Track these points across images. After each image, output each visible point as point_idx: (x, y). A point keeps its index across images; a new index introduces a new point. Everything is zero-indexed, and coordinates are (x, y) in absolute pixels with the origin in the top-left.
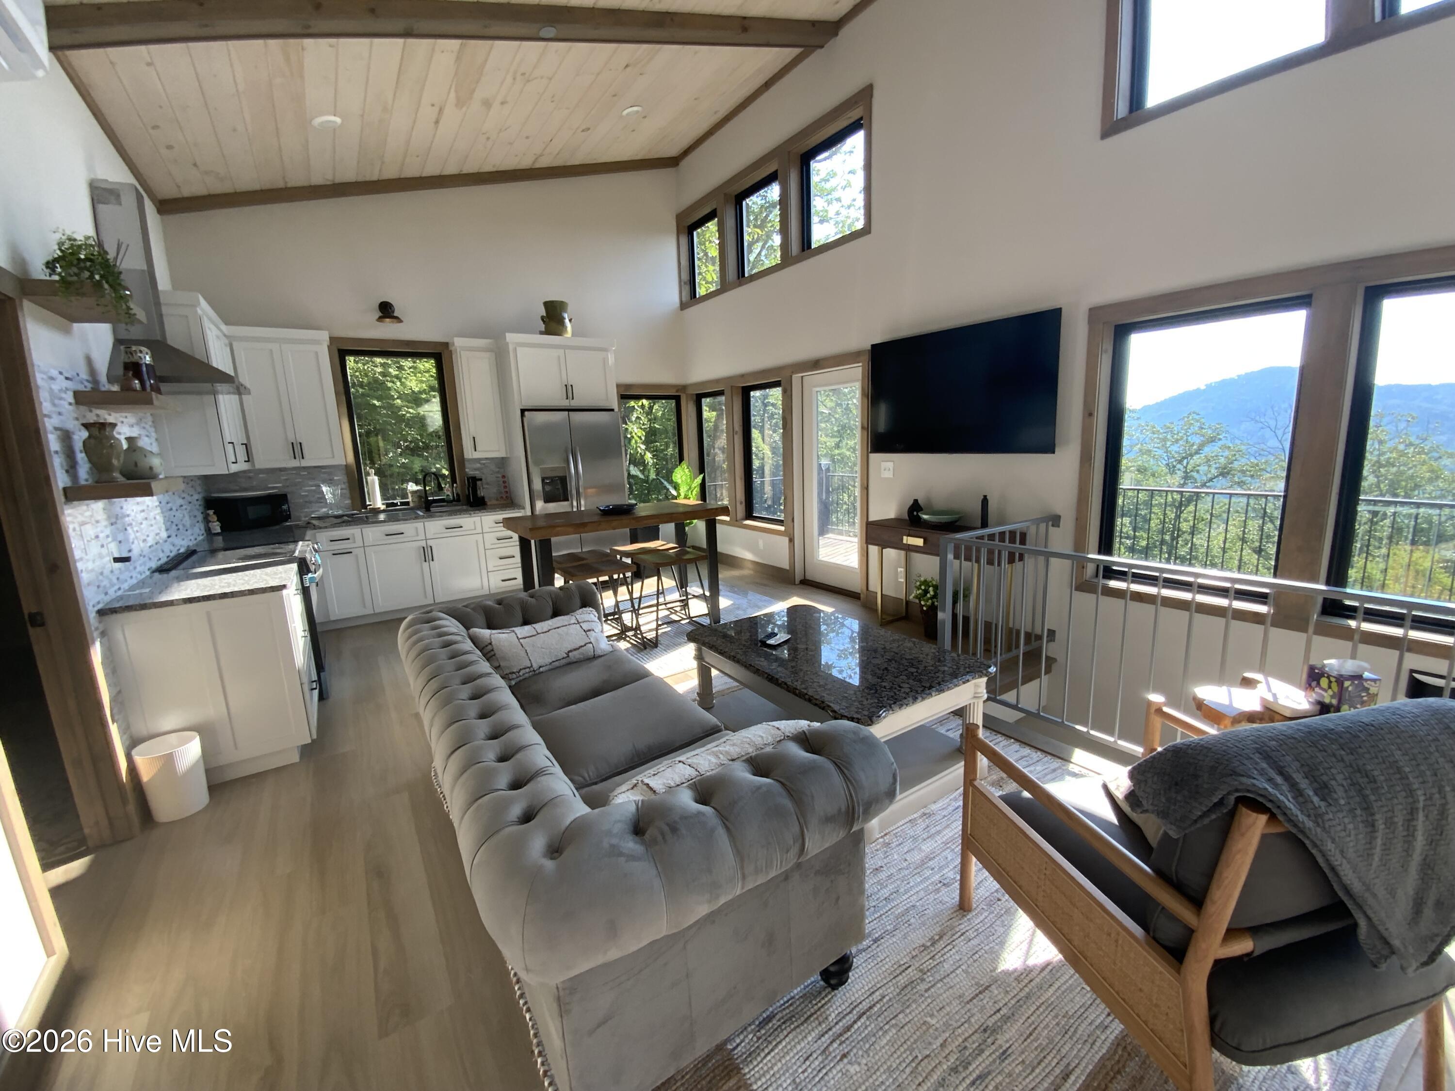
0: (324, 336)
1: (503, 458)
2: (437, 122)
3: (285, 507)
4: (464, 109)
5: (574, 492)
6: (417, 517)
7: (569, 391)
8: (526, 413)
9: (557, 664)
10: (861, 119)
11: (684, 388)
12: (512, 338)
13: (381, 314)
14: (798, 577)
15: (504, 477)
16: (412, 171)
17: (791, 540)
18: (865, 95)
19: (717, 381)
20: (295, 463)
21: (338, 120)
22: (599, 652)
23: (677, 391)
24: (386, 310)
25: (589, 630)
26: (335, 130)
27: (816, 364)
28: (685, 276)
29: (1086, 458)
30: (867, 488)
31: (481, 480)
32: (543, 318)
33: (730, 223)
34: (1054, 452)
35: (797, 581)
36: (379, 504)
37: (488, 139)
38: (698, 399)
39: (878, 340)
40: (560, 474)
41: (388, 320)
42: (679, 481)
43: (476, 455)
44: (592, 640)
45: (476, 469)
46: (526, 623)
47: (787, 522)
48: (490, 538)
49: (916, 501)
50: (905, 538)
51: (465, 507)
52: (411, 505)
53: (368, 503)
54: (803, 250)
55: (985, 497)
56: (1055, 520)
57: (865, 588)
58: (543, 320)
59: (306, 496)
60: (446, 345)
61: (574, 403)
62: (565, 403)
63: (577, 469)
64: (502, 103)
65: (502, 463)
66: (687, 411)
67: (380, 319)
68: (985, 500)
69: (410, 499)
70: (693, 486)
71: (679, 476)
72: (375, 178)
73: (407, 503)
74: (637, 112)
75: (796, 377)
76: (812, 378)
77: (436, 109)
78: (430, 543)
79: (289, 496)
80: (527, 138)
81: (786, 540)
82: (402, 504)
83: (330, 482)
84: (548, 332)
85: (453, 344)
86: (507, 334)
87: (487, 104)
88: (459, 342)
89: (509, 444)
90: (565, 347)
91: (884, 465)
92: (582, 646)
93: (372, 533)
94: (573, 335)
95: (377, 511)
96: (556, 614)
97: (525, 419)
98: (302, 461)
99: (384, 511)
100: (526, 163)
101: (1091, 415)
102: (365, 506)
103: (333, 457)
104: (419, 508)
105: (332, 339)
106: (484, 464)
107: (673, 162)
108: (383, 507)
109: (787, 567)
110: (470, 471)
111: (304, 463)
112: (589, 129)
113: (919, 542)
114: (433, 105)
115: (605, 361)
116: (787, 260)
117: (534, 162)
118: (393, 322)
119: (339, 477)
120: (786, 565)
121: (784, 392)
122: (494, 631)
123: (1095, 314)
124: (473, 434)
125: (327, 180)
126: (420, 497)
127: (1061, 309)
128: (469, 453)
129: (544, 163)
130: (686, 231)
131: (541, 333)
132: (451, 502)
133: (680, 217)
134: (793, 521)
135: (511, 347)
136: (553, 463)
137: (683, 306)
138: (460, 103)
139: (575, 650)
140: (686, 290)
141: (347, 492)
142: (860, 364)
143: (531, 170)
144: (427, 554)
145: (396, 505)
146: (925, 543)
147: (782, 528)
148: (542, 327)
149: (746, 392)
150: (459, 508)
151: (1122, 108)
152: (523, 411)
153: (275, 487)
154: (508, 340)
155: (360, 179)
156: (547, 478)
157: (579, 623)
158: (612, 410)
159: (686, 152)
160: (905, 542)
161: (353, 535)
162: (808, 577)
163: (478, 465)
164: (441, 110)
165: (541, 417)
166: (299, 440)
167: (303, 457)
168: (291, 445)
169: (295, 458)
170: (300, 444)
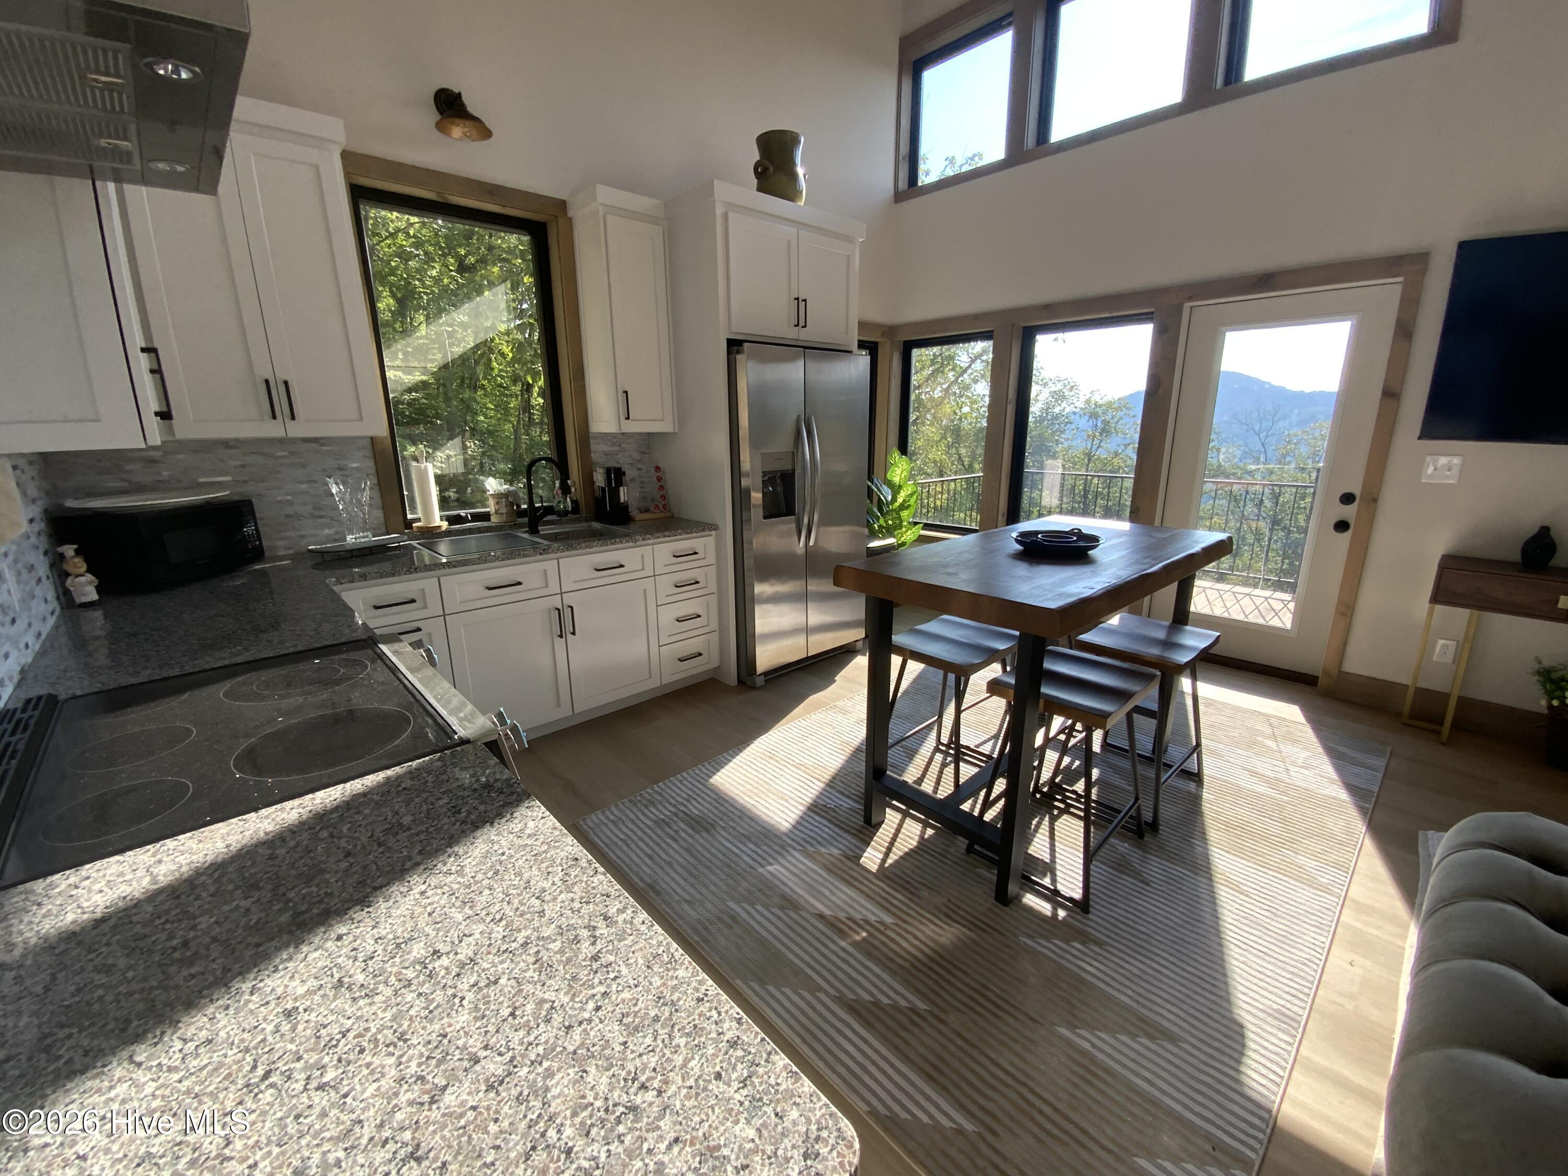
0: (335, 132)
3: (249, 530)
5: (808, 499)
6: (545, 550)
7: (800, 312)
8: (743, 346)
11: (887, 329)
12: (722, 192)
15: (658, 469)
23: (875, 335)
24: (451, 105)
31: (623, 474)
32: (758, 165)
33: (1038, 39)
36: (438, 520)
38: (907, 348)
40: (786, 466)
41: (458, 130)
48: (665, 585)
49: (1545, 529)
51: (593, 525)
52: (494, 519)
53: (409, 516)
54: (1228, 82)
58: (759, 168)
60: (562, 205)
63: (814, 455)
66: (891, 365)
67: (437, 121)
69: (491, 507)
75: (1206, 304)
76: (1225, 309)
79: (256, 504)
82: (477, 517)
83: (342, 472)
84: (766, 190)
85: (580, 204)
86: (716, 184)
89: (686, 407)
90: (800, 224)
93: (460, 586)
94: (810, 201)
95: (430, 535)
97: (738, 357)
98: (290, 423)
99: (448, 533)
102: (408, 524)
104: (513, 526)
108: (443, 525)
110: (599, 456)
118: (471, 136)
119: (361, 463)
121: (1164, 330)
128: (602, 421)
130: (904, 67)
131: (756, 189)
133: (905, 43)
136: (779, 450)
137: (899, 197)
140: (904, 170)
141: (377, 495)
142: (1401, 279)
144: (564, 622)
145: (466, 520)
148: (756, 179)
149: (1027, 336)
150: (582, 526)
152: (734, 345)
153: (215, 484)
154: (716, 194)
156: (767, 473)
158: (851, 352)
160: (1559, 605)
161: (423, 590)
166: (282, 375)
167: (293, 417)
168: (264, 386)
169: (274, 417)
170: (286, 383)
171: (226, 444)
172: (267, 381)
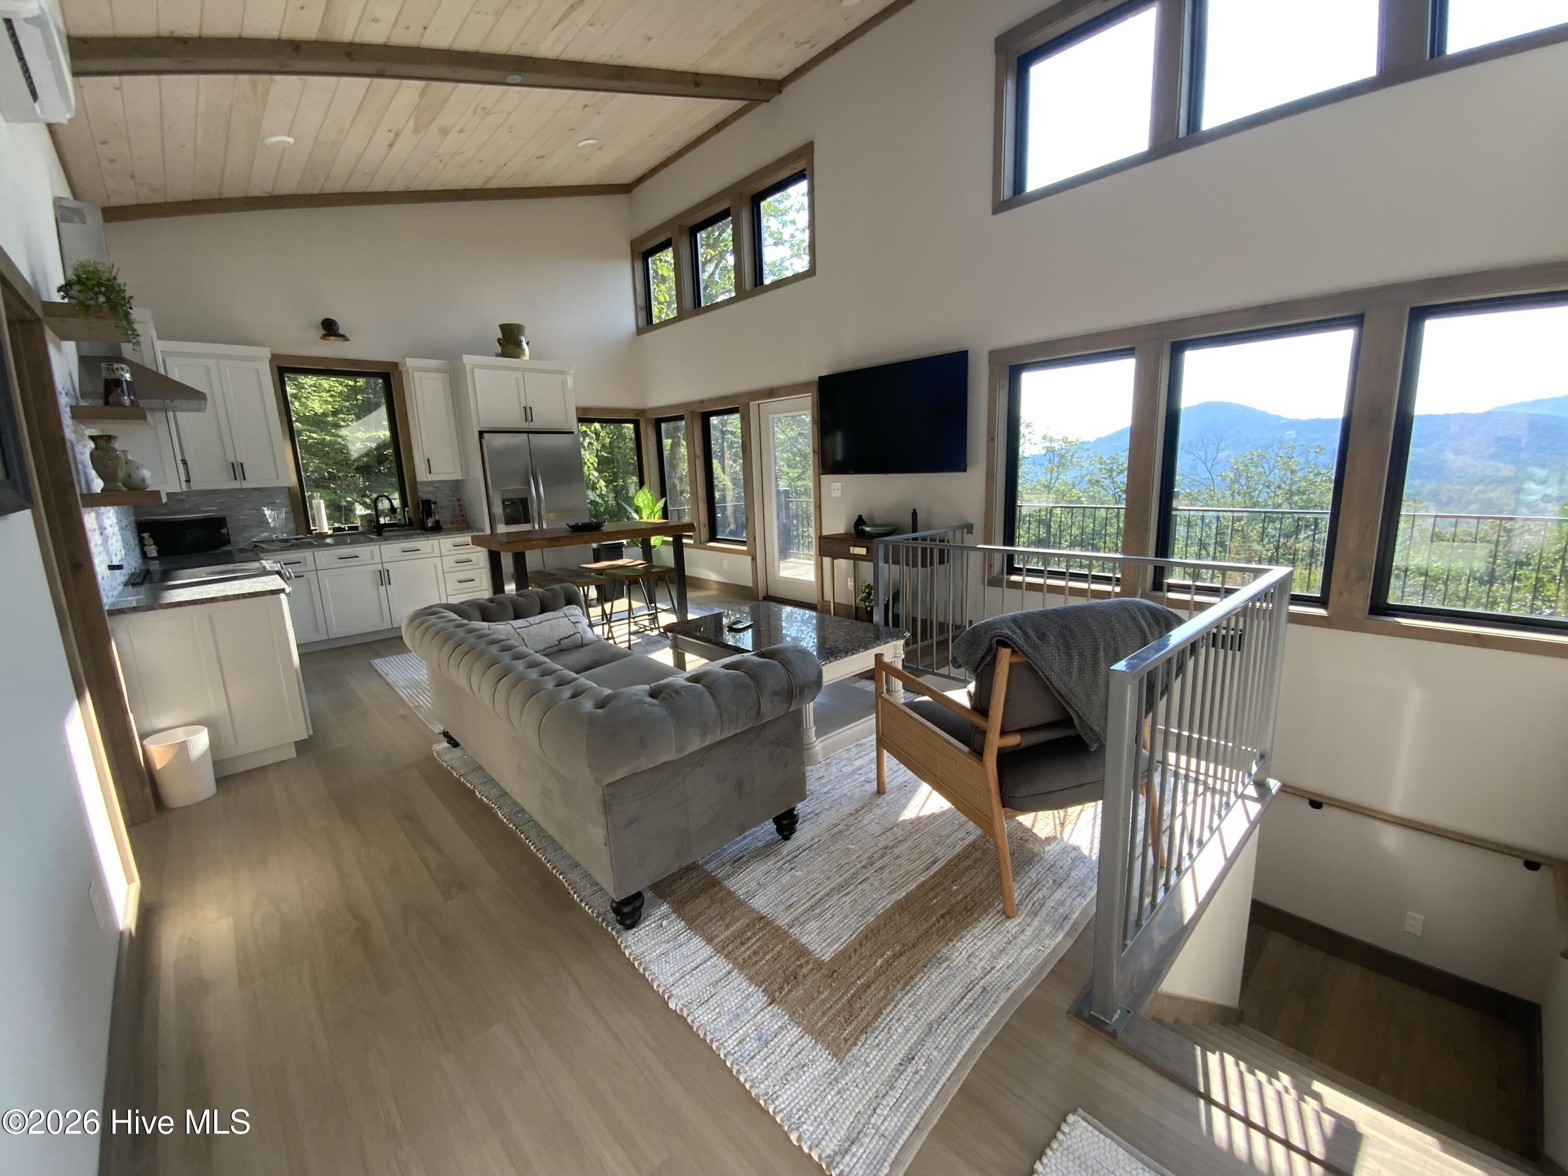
0: (265, 353)
1: (457, 481)
2: (391, 145)
3: (224, 531)
4: (421, 135)
5: (536, 515)
6: (372, 540)
7: (528, 413)
8: (485, 435)
9: (550, 650)
10: (805, 170)
11: (643, 412)
12: (468, 360)
13: (325, 332)
14: (762, 593)
15: (459, 500)
16: (357, 186)
17: (754, 559)
18: (807, 150)
19: (676, 406)
20: (236, 485)
21: (291, 140)
22: (585, 641)
23: (636, 415)
24: (330, 328)
25: (577, 622)
26: (285, 148)
27: (770, 393)
28: (641, 301)
29: (990, 475)
30: (820, 507)
31: (435, 503)
32: (499, 341)
33: (686, 253)
34: (966, 471)
35: (760, 598)
36: (326, 528)
37: (441, 161)
38: (658, 423)
39: (824, 374)
40: (523, 496)
41: (332, 338)
42: (641, 505)
43: (431, 478)
44: (580, 631)
45: (429, 493)
46: (517, 617)
47: (750, 542)
48: (449, 561)
49: (860, 517)
50: (851, 548)
51: (418, 531)
52: (360, 529)
53: (312, 528)
54: (756, 286)
55: (915, 510)
56: (970, 528)
57: (820, 599)
58: (499, 342)
59: (245, 520)
60: (395, 365)
61: (534, 426)
62: (524, 425)
63: (538, 491)
64: (460, 131)
65: (456, 486)
66: (647, 433)
67: (324, 337)
68: (914, 513)
69: (359, 524)
70: (656, 509)
71: (641, 500)
72: (316, 192)
73: (356, 528)
74: (593, 144)
75: (753, 405)
76: (769, 405)
77: (392, 135)
78: (386, 566)
79: (228, 519)
80: (481, 161)
81: (750, 558)
82: (350, 528)
83: (272, 505)
84: (504, 354)
85: (405, 364)
86: (464, 356)
87: (445, 132)
88: (410, 362)
89: (465, 466)
90: (524, 370)
91: (834, 485)
92: (571, 636)
93: (325, 557)
94: (531, 357)
95: (323, 536)
96: (543, 610)
97: (483, 440)
98: (243, 482)
99: (331, 536)
100: (477, 183)
101: (993, 439)
102: (310, 531)
103: (278, 478)
104: (371, 532)
105: (274, 357)
106: (437, 487)
107: (626, 189)
108: (330, 532)
109: (751, 585)
110: (423, 494)
111: (246, 485)
112: (543, 157)
113: (862, 551)
114: (390, 131)
115: (564, 384)
116: (741, 294)
117: (485, 183)
118: (339, 340)
119: (283, 499)
120: (750, 584)
121: (742, 418)
122: (491, 624)
123: (995, 356)
124: (428, 455)
125: (264, 192)
126: (370, 521)
127: (967, 352)
128: (422, 475)
129: (493, 184)
130: (641, 256)
131: (498, 355)
132: (405, 525)
133: (634, 244)
134: (755, 539)
135: (468, 369)
136: (514, 488)
137: (640, 331)
138: (416, 131)
139: (566, 638)
140: (642, 315)
141: (291, 516)
142: (810, 394)
143: (481, 190)
144: (384, 578)
145: (344, 529)
146: (867, 551)
147: (745, 548)
148: (499, 349)
149: (705, 418)
150: (413, 532)
151: (1007, 191)
152: (481, 433)
153: (210, 511)
154: (464, 361)
155: (300, 192)
156: (508, 500)
157: (566, 616)
158: (572, 433)
159: (640, 180)
160: (851, 552)
161: (305, 558)
162: (771, 593)
163: (431, 489)
164: (397, 135)
165: (499, 441)
166: (240, 461)
167: (244, 479)
168: (231, 466)
169: (236, 479)
170: (242, 464)
171: (215, 492)
172: (233, 464)
